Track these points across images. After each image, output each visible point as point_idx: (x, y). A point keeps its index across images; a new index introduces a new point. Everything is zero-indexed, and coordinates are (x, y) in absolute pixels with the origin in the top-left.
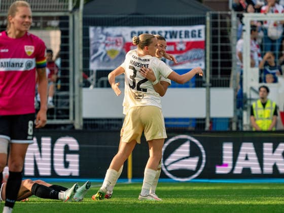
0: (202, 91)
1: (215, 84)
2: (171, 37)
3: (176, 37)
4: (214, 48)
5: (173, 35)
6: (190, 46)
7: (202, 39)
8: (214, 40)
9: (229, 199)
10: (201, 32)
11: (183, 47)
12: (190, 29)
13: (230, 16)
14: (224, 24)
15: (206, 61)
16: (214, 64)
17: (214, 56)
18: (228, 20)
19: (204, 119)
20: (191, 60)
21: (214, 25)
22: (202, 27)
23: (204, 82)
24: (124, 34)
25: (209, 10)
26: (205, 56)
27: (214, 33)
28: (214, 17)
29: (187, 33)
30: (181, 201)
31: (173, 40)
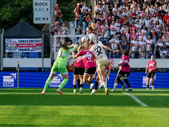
0: (41, 59)
1: (45, 57)
2: (31, 42)
3: (33, 42)
4: (45, 46)
5: (32, 41)
6: (37, 45)
7: (41, 43)
8: (45, 43)
9: (49, 93)
10: (41, 40)
11: (35, 45)
12: (37, 39)
13: (50, 36)
14: (48, 38)
15: (42, 50)
16: (45, 51)
17: (45, 48)
18: (49, 37)
19: (42, 68)
20: (38, 49)
21: (45, 38)
22: (41, 39)
23: (42, 56)
24: (16, 41)
25: (43, 34)
26: (42, 48)
27: (45, 41)
28: (45, 36)
29: (36, 41)
30: (34, 93)
31: (32, 43)
